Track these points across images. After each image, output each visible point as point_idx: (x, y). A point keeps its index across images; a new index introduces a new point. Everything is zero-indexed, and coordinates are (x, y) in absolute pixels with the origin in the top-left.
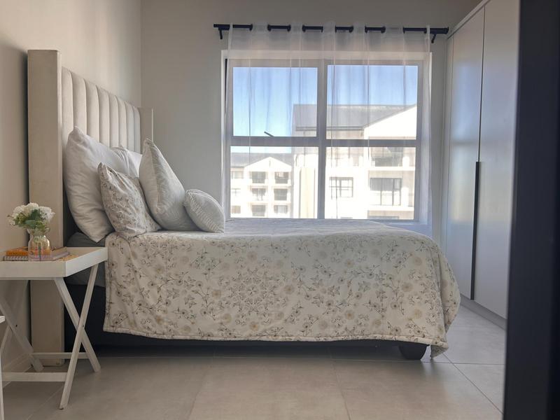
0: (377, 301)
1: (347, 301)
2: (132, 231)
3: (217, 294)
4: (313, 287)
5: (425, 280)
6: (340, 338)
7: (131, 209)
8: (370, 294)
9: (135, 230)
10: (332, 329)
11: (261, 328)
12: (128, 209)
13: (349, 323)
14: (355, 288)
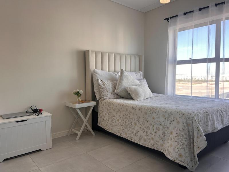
0: (162, 136)
1: (152, 133)
2: (104, 98)
3: (118, 120)
4: (142, 125)
5: (178, 132)
6: (149, 147)
7: (105, 91)
8: (160, 133)
9: (105, 98)
10: (147, 143)
11: (128, 135)
12: (104, 92)
13: (152, 142)
14: (155, 128)
